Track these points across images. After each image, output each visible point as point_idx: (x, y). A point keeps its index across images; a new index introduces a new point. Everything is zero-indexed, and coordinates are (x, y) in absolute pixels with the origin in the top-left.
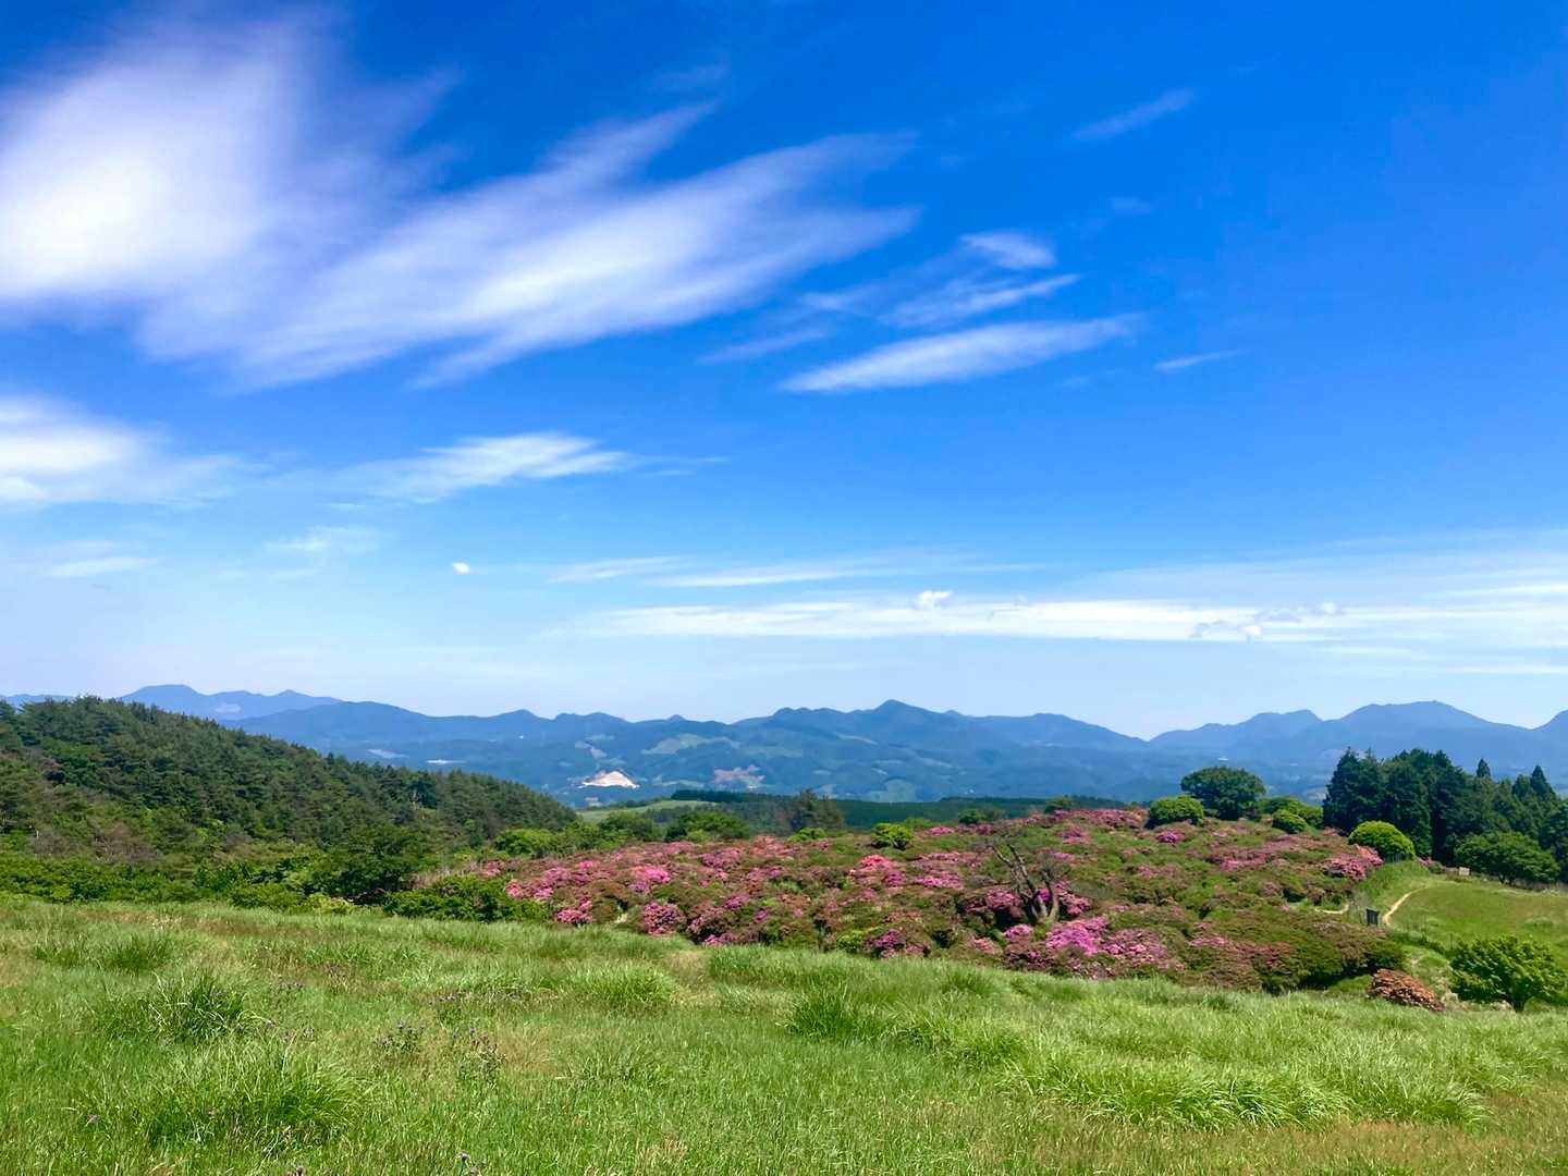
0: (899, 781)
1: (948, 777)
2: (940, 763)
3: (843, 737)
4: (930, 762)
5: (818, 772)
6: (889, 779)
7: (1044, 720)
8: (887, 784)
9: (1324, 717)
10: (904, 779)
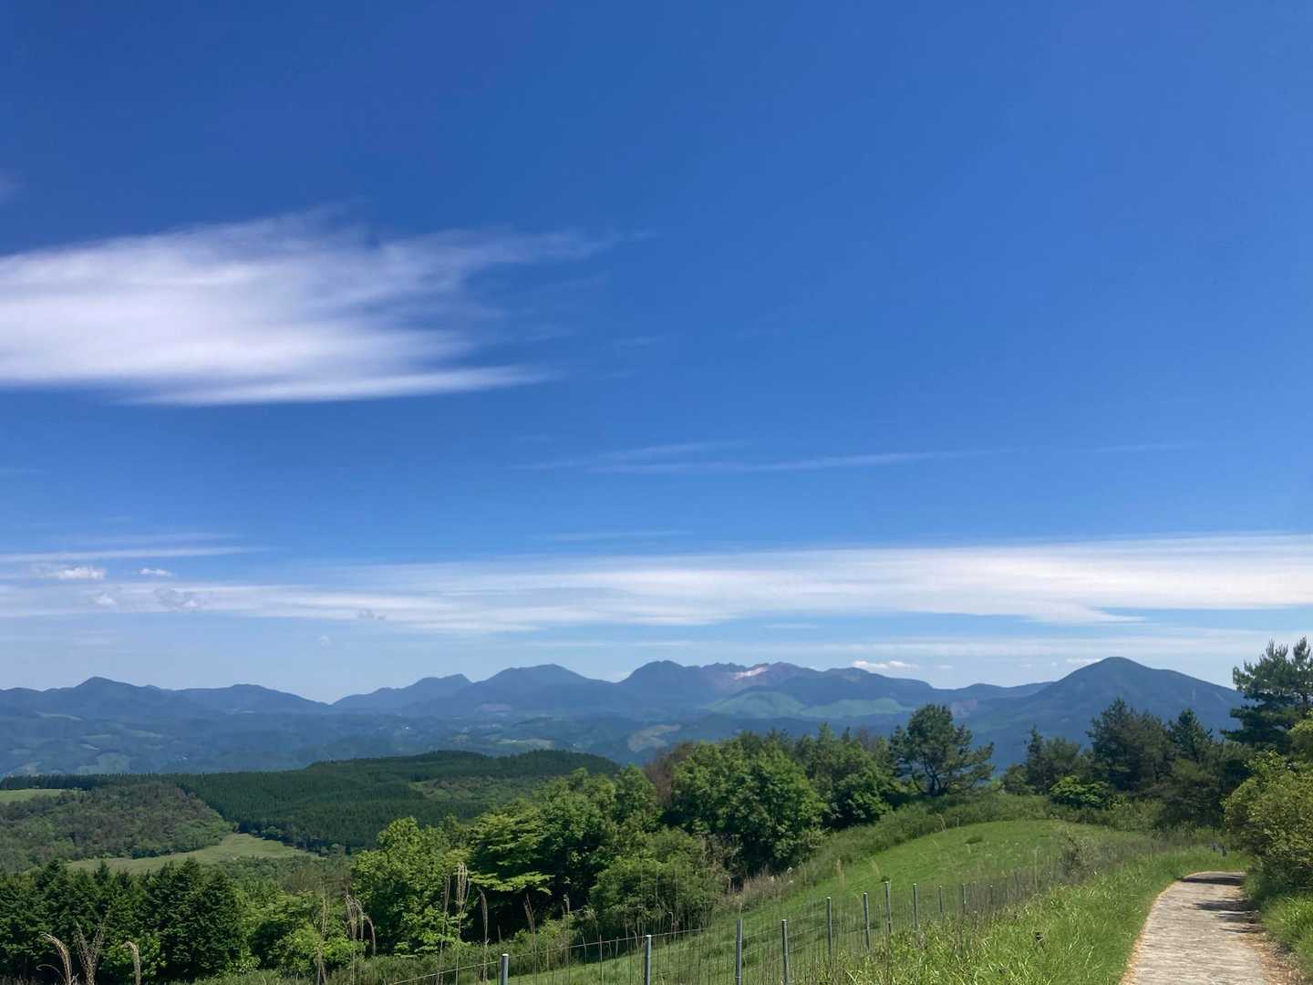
0: (112, 755)
1: (161, 747)
2: (152, 735)
3: (45, 715)
4: (142, 734)
5: (16, 752)
6: (99, 754)
7: (241, 690)
8: (99, 758)
9: (473, 680)
10: (116, 751)
